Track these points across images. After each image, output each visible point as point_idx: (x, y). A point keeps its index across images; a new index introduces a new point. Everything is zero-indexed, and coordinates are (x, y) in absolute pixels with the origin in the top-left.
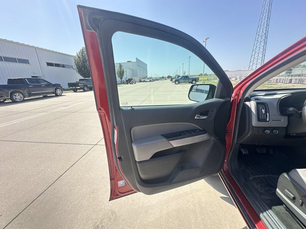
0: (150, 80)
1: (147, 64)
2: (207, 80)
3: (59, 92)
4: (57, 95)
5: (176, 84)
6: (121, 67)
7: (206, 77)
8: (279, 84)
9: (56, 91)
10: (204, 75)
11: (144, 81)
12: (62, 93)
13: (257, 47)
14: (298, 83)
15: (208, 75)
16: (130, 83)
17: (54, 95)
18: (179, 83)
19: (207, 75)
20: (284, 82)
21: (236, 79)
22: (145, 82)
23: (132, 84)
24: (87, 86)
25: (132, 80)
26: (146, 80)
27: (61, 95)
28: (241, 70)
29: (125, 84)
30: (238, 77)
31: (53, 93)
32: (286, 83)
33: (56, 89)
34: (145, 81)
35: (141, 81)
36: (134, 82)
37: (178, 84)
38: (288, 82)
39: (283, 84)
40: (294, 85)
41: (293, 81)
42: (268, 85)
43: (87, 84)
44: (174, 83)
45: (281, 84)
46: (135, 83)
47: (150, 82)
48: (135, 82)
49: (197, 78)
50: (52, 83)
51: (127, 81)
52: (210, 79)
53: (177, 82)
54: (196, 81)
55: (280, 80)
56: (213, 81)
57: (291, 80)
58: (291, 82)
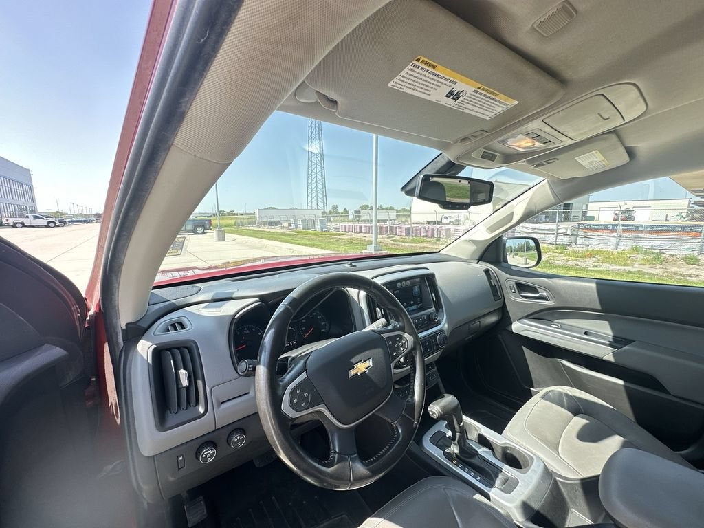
1: (29, 170)
2: (235, 224)
7: (231, 219)
10: (229, 214)
13: (312, 171)
15: (237, 215)
19: (234, 215)
21: (290, 225)
26: (28, 222)
28: (296, 209)
30: (292, 220)
34: (22, 223)
47: (48, 226)
49: (206, 220)
52: (241, 222)
54: (204, 228)
55: (349, 228)
56: (247, 228)
57: (361, 228)
58: (361, 232)
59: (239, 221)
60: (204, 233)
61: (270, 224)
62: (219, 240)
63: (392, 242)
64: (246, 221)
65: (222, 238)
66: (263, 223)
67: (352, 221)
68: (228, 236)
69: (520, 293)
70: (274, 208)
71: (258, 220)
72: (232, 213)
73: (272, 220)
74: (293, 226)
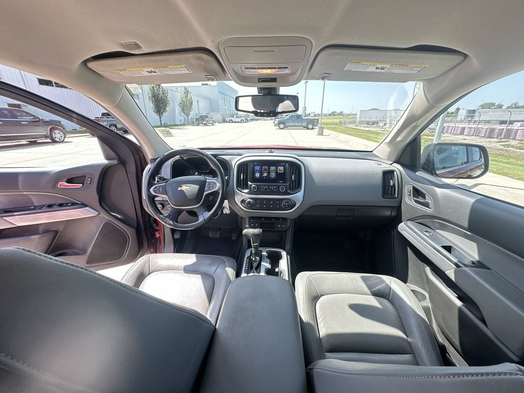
0: (241, 120)
2: (340, 123)
3: (57, 135)
4: (54, 141)
5: (280, 129)
6: (188, 95)
8: (446, 135)
9: (51, 134)
10: (338, 114)
11: (230, 121)
12: (65, 137)
14: (473, 135)
15: (344, 115)
16: (202, 123)
17: (49, 140)
18: (286, 127)
20: (452, 133)
21: (385, 124)
22: (233, 122)
23: (207, 125)
24: (116, 127)
25: (207, 119)
26: (234, 119)
27: (63, 142)
29: (194, 125)
30: (388, 120)
31: (46, 137)
32: (456, 135)
33: (51, 130)
34: (232, 120)
35: (224, 121)
36: (210, 122)
37: (283, 129)
38: (459, 133)
39: (450, 135)
40: (465, 137)
41: (466, 130)
42: (428, 137)
43: (115, 123)
44: (278, 128)
45: (448, 135)
46: (213, 125)
47: (240, 122)
48: (212, 122)
49: (315, 119)
50: (43, 120)
51: (197, 120)
53: (282, 126)
54: (313, 125)
55: (448, 129)
56: (348, 126)
57: (463, 129)
58: (462, 133)
59: (343, 120)
60: (313, 129)
61: (368, 123)
62: (319, 135)
63: (502, 147)
64: (348, 120)
65: (321, 133)
66: (361, 122)
67: (462, 122)
68: (326, 132)
69: (414, 197)
70: (377, 109)
71: (358, 120)
72: (341, 114)
73: (370, 120)
74: (388, 125)
